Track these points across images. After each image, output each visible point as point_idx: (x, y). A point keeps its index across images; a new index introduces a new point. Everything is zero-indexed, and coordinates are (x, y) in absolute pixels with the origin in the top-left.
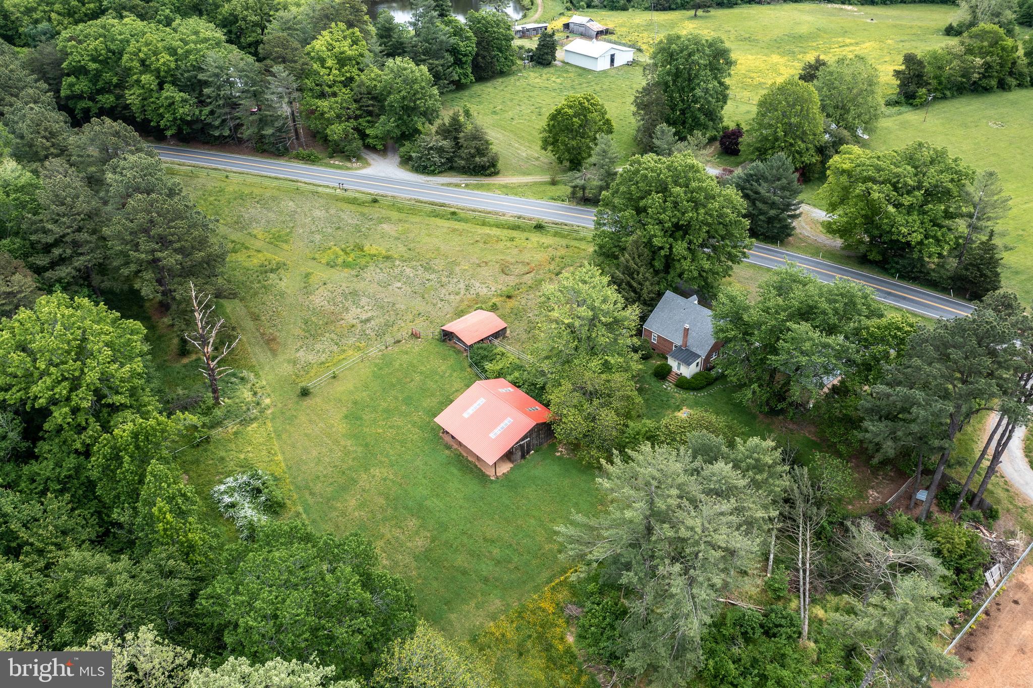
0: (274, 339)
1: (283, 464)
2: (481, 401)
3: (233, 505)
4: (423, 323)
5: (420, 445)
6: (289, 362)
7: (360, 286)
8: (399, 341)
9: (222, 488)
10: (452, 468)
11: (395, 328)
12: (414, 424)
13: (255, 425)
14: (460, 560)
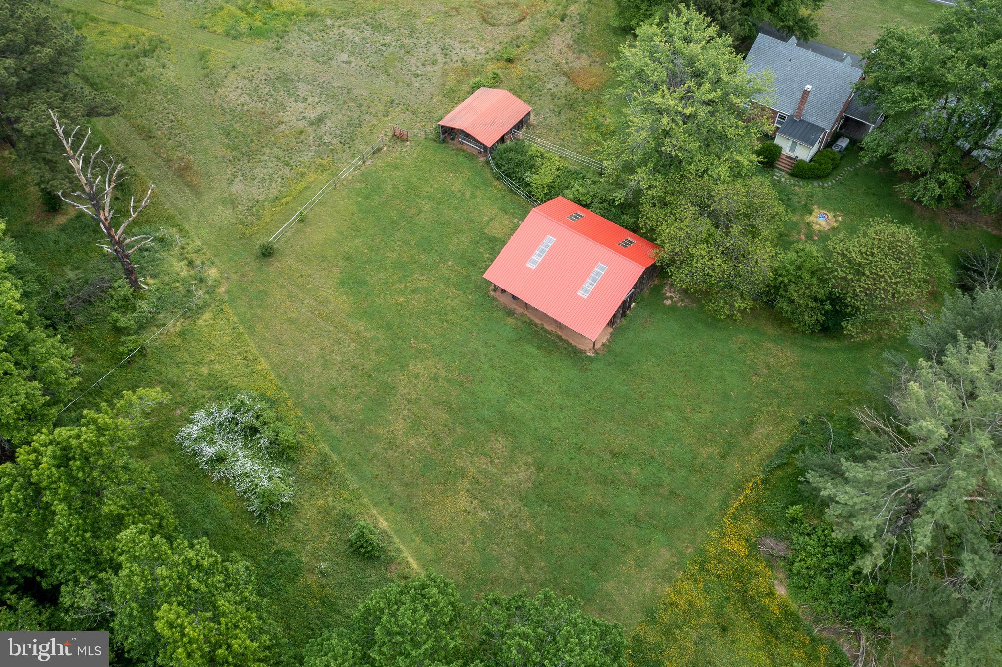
0: (187, 168)
1: (272, 375)
2: (550, 240)
3: (220, 459)
4: (402, 117)
5: (467, 314)
6: (224, 202)
7: (289, 65)
8: (379, 150)
9: (194, 430)
10: (527, 346)
11: (366, 129)
12: (447, 282)
13: (207, 316)
14: (590, 494)
